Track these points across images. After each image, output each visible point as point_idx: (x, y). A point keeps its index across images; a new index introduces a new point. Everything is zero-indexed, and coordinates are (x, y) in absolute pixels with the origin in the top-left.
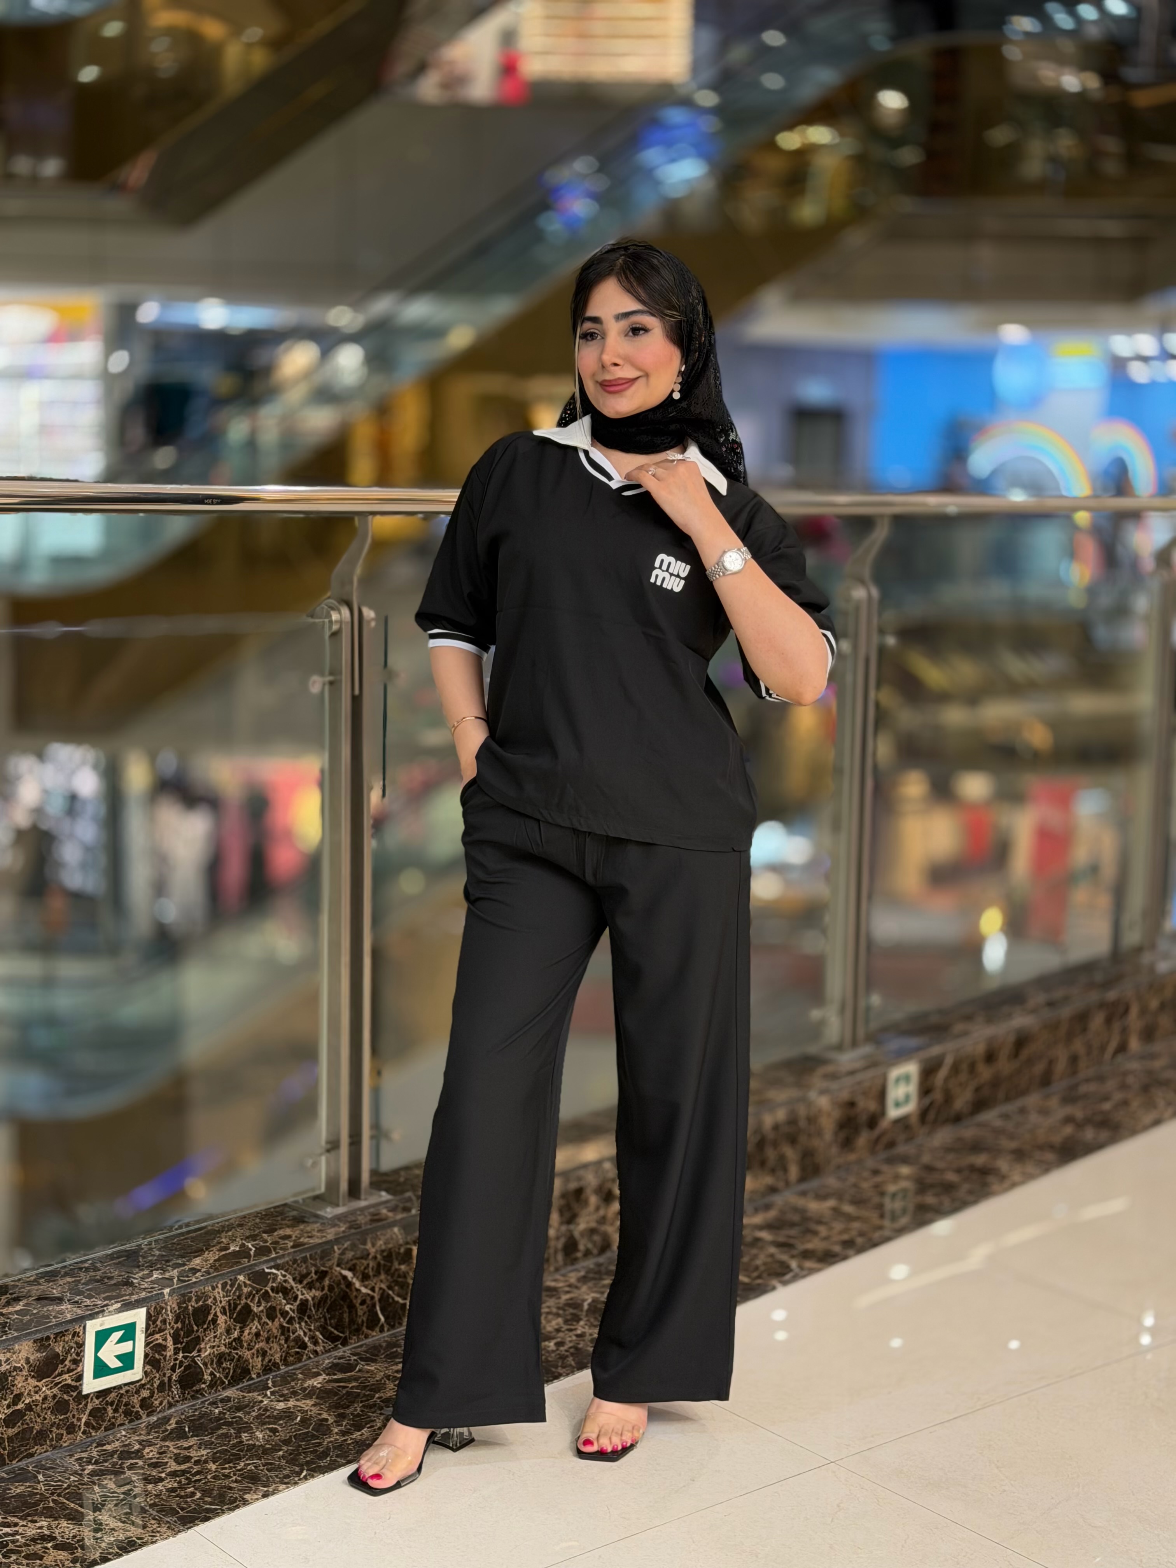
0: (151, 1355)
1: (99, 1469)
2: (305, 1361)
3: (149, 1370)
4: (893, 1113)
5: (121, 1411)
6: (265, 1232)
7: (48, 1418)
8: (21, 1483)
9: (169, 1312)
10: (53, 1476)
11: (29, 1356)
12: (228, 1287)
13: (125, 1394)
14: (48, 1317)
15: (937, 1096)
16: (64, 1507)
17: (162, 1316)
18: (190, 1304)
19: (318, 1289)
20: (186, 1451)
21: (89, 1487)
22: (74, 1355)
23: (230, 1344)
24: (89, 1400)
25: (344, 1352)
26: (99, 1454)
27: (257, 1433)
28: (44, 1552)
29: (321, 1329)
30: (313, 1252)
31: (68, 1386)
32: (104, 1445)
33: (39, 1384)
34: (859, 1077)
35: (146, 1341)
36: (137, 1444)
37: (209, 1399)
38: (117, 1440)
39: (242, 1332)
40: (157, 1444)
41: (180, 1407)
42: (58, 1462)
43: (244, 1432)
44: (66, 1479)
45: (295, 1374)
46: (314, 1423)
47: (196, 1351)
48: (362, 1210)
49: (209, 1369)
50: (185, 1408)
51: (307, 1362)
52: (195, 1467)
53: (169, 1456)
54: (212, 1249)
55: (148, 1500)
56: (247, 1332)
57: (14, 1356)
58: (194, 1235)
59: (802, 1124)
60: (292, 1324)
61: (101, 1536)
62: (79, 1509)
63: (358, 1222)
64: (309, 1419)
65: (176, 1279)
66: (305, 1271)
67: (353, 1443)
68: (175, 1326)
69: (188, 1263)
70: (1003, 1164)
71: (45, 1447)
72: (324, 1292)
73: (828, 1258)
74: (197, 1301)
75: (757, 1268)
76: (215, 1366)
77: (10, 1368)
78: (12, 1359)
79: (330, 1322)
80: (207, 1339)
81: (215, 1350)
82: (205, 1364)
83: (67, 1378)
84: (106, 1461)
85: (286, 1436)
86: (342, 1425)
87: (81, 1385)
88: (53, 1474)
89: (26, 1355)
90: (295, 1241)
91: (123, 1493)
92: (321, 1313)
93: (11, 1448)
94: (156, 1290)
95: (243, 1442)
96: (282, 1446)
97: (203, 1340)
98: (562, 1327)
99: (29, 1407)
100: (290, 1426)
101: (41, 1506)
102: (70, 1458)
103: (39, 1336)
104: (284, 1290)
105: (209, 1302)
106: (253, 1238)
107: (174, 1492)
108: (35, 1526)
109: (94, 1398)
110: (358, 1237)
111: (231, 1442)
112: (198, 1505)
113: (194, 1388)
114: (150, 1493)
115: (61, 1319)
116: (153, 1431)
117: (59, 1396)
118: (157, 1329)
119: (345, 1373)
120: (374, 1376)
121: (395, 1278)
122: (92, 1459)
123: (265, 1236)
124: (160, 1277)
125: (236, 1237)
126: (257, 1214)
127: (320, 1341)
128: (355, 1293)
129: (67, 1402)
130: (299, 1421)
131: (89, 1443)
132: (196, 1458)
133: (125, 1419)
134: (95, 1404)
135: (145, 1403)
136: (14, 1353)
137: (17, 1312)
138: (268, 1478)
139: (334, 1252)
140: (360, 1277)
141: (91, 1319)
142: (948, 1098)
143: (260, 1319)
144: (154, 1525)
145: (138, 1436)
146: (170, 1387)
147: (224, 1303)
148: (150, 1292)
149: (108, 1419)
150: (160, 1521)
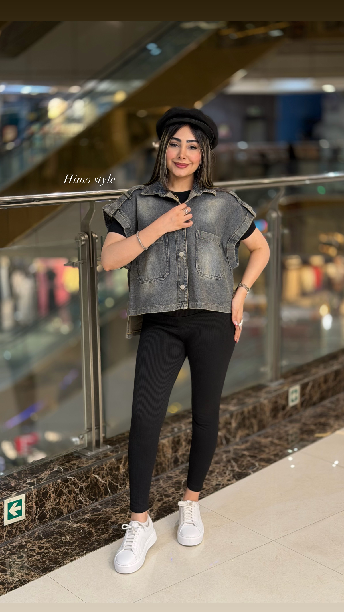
0: (28, 510)
1: (12, 553)
2: (83, 508)
3: (27, 516)
4: (291, 404)
5: (18, 530)
6: (66, 462)
9: (34, 495)
12: (54, 484)
13: (19, 524)
15: (307, 397)
17: (31, 496)
18: (41, 491)
19: (86, 483)
20: (42, 545)
21: (8, 560)
22: (0, 512)
23: (56, 504)
24: (7, 528)
25: (97, 504)
26: (11, 547)
27: (67, 537)
29: (88, 496)
30: (84, 470)
32: (13, 543)
34: (278, 392)
35: (26, 505)
36: (24, 542)
37: (49, 524)
38: (17, 541)
39: (60, 500)
40: (31, 542)
41: (39, 528)
43: (63, 537)
45: (79, 513)
46: (87, 532)
47: (44, 508)
48: (101, 452)
49: (49, 513)
50: (41, 528)
51: (84, 508)
52: (46, 551)
53: (36, 547)
54: (47, 470)
55: (30, 564)
56: (61, 499)
59: (258, 410)
60: (78, 496)
61: (13, 578)
62: (5, 568)
63: (100, 457)
64: (85, 531)
65: (36, 482)
66: (81, 476)
67: (102, 539)
68: (36, 499)
69: (39, 476)
70: (331, 421)
73: (269, 461)
74: (43, 490)
75: (243, 466)
76: (51, 512)
79: (91, 494)
80: (48, 503)
81: (50, 506)
82: (47, 512)
84: (14, 549)
85: (77, 538)
86: (97, 533)
87: (3, 522)
90: (77, 466)
91: (20, 562)
92: (88, 491)
94: (28, 487)
95: (62, 540)
96: (76, 542)
97: (46, 503)
98: (174, 492)
100: (79, 533)
102: (1, 549)
104: (75, 484)
105: (48, 490)
106: (62, 465)
107: (39, 561)
109: (8, 526)
110: (100, 463)
111: (58, 541)
112: (47, 565)
113: (44, 521)
116: (30, 537)
118: (30, 501)
119: (97, 512)
120: (108, 513)
121: (114, 477)
122: (8, 549)
123: (66, 464)
124: (30, 482)
125: (56, 465)
126: (64, 456)
127: (88, 501)
128: (100, 483)
130: (82, 531)
131: (7, 543)
132: (46, 547)
133: (20, 533)
135: (27, 527)
138: (72, 554)
139: (92, 469)
140: (101, 477)
141: (6, 499)
142: (311, 398)
143: (66, 495)
144: (32, 573)
145: (24, 539)
146: (35, 521)
147: (53, 490)
148: (26, 488)
149: (13, 534)
150: (34, 572)
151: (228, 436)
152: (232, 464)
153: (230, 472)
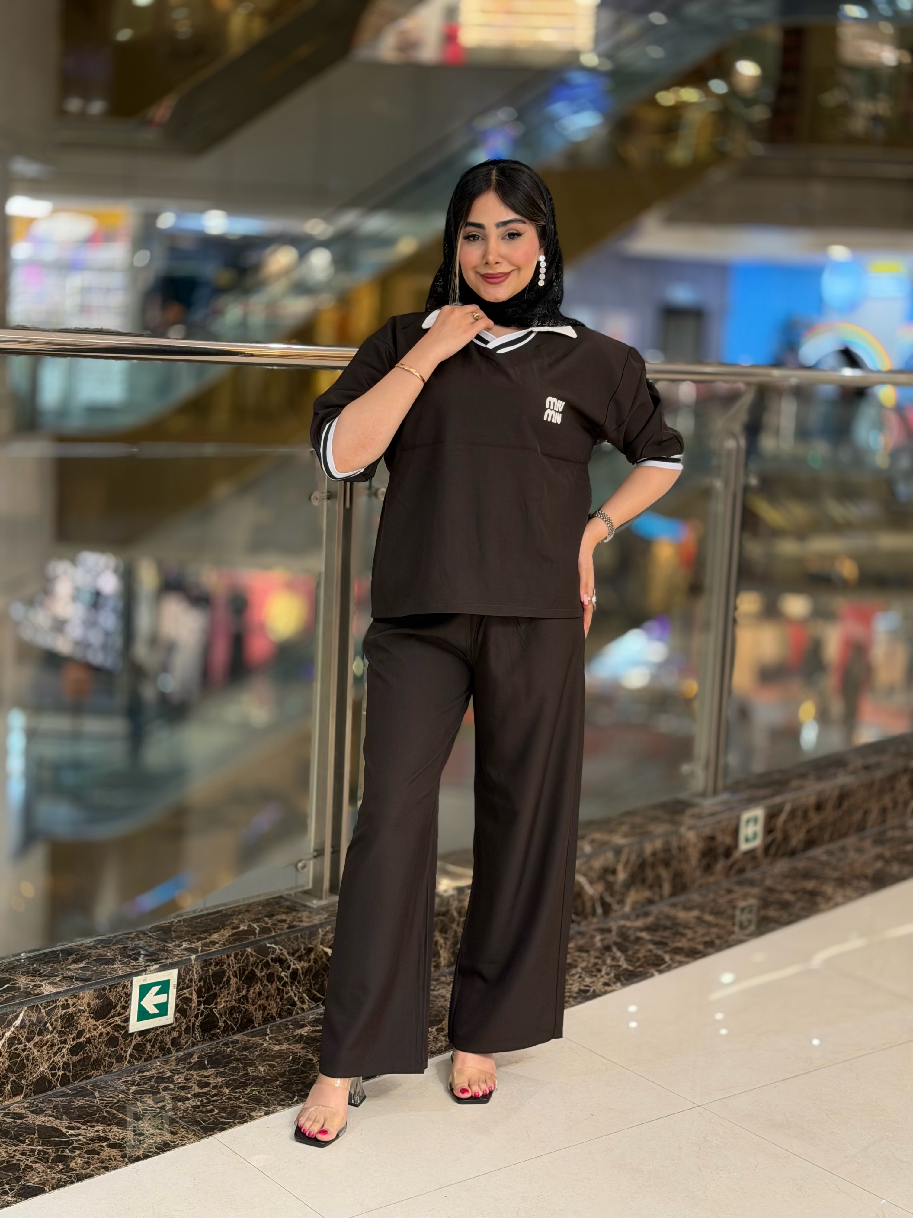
0: (180, 1005)
1: (141, 1090)
3: (178, 1017)
4: (744, 846)
5: (157, 1046)
6: (266, 916)
7: (103, 1049)
8: (82, 1098)
9: (195, 973)
10: (106, 1093)
11: (90, 1001)
12: (239, 956)
13: (160, 1034)
14: (104, 973)
15: (778, 835)
16: (114, 1116)
17: (189, 976)
18: (210, 968)
19: (306, 961)
20: (206, 1079)
21: (133, 1102)
22: (123, 1002)
23: (239, 999)
24: (134, 1037)
26: (140, 1078)
27: (260, 1067)
28: (100, 1149)
29: (307, 992)
30: (303, 933)
31: (118, 1025)
32: (144, 1072)
33: (97, 1023)
34: (718, 818)
35: (177, 994)
36: (169, 1072)
37: (222, 1041)
38: (154, 1069)
39: (248, 991)
40: (184, 1073)
41: (200, 1046)
42: (109, 1083)
43: (250, 1067)
44: (116, 1096)
45: (287, 1025)
46: (302, 1062)
47: (213, 1004)
49: (223, 1018)
50: (205, 1047)
51: (297, 1016)
52: (212, 1090)
53: (193, 1081)
54: (226, 928)
55: (178, 1114)
56: (252, 991)
57: (79, 1001)
58: (212, 916)
59: (675, 851)
60: (286, 987)
61: (143, 1139)
62: (127, 1118)
64: (299, 1059)
65: (200, 948)
66: (296, 947)
68: (199, 984)
69: (209, 937)
70: (828, 889)
71: (100, 1071)
72: (310, 964)
73: (694, 954)
74: (216, 965)
75: (639, 959)
76: (228, 1016)
77: (76, 1010)
78: (77, 1003)
79: (314, 987)
80: (223, 995)
81: (228, 1004)
82: (220, 1014)
83: (118, 1020)
84: (145, 1084)
85: (281, 1070)
87: (128, 1026)
88: (106, 1092)
89: (88, 1001)
90: (289, 924)
91: (159, 1108)
92: (308, 980)
93: (74, 1071)
94: (185, 956)
95: (249, 1073)
96: (278, 1078)
97: (219, 996)
99: (89, 1041)
100: (284, 1063)
101: (97, 1115)
102: (119, 1080)
103: (98, 987)
105: (225, 967)
106: (257, 920)
107: (198, 1108)
108: (93, 1129)
109: (137, 1036)
111: (240, 1074)
112: (216, 1118)
113: (212, 1032)
114: (179, 1109)
115: (114, 975)
116: (181, 1062)
117: (112, 1033)
118: (185, 986)
122: (135, 1082)
123: (266, 919)
124: (188, 946)
125: (245, 919)
126: (259, 903)
127: (306, 1001)
129: (117, 1038)
130: (291, 1060)
131: (132, 1070)
132: (215, 1084)
133: (160, 1053)
134: (137, 1040)
135: (175, 1042)
136: (79, 999)
137: (81, 968)
138: (268, 1101)
139: (319, 933)
141: (137, 976)
142: (786, 838)
143: (262, 982)
144: (182, 1131)
145: (169, 1066)
146: (194, 1030)
147: (235, 968)
148: (181, 958)
149: (147, 1052)
150: (187, 1129)
151: (608, 899)
152: (615, 953)
153: (609, 969)
